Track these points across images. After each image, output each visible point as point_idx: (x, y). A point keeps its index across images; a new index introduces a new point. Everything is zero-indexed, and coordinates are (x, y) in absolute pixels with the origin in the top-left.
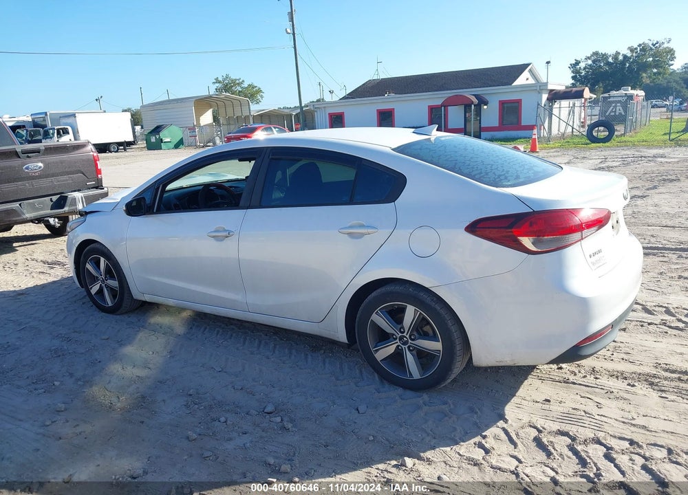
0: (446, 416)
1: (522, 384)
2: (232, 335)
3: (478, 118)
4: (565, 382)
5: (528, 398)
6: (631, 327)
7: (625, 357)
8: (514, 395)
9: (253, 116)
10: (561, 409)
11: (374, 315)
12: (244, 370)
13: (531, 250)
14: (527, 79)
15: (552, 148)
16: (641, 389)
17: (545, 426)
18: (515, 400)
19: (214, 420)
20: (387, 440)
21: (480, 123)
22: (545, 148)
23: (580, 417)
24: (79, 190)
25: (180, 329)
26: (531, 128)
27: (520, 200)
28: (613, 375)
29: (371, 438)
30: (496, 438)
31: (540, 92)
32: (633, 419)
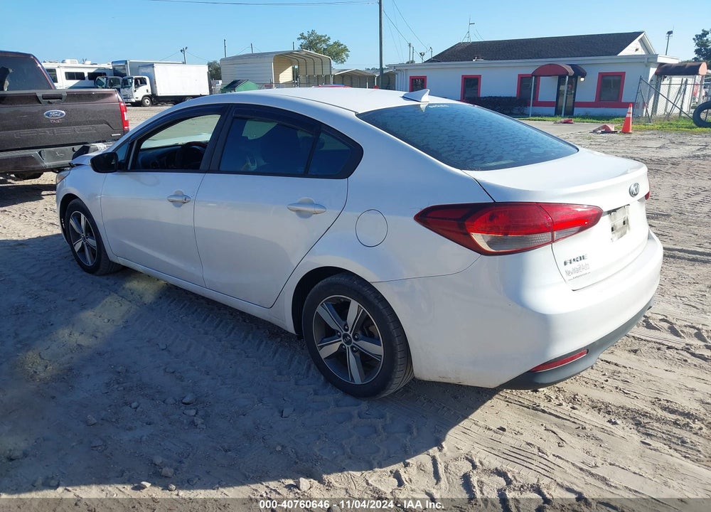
0: (376, 432)
1: (482, 405)
2: (196, 310)
3: (573, 92)
4: (534, 409)
5: (481, 423)
6: (644, 349)
7: (621, 385)
8: (465, 417)
9: (334, 76)
10: (512, 442)
11: (319, 306)
12: (188, 350)
13: (483, 249)
14: (637, 50)
15: (649, 130)
16: (624, 430)
17: (484, 461)
18: (465, 423)
19: (125, 404)
20: (296, 453)
21: (574, 97)
22: (641, 130)
23: (530, 456)
24: (104, 142)
25: (149, 298)
26: (626, 105)
27: (482, 186)
28: (597, 407)
29: (279, 448)
30: (421, 468)
31: (648, 66)
32: (596, 466)
